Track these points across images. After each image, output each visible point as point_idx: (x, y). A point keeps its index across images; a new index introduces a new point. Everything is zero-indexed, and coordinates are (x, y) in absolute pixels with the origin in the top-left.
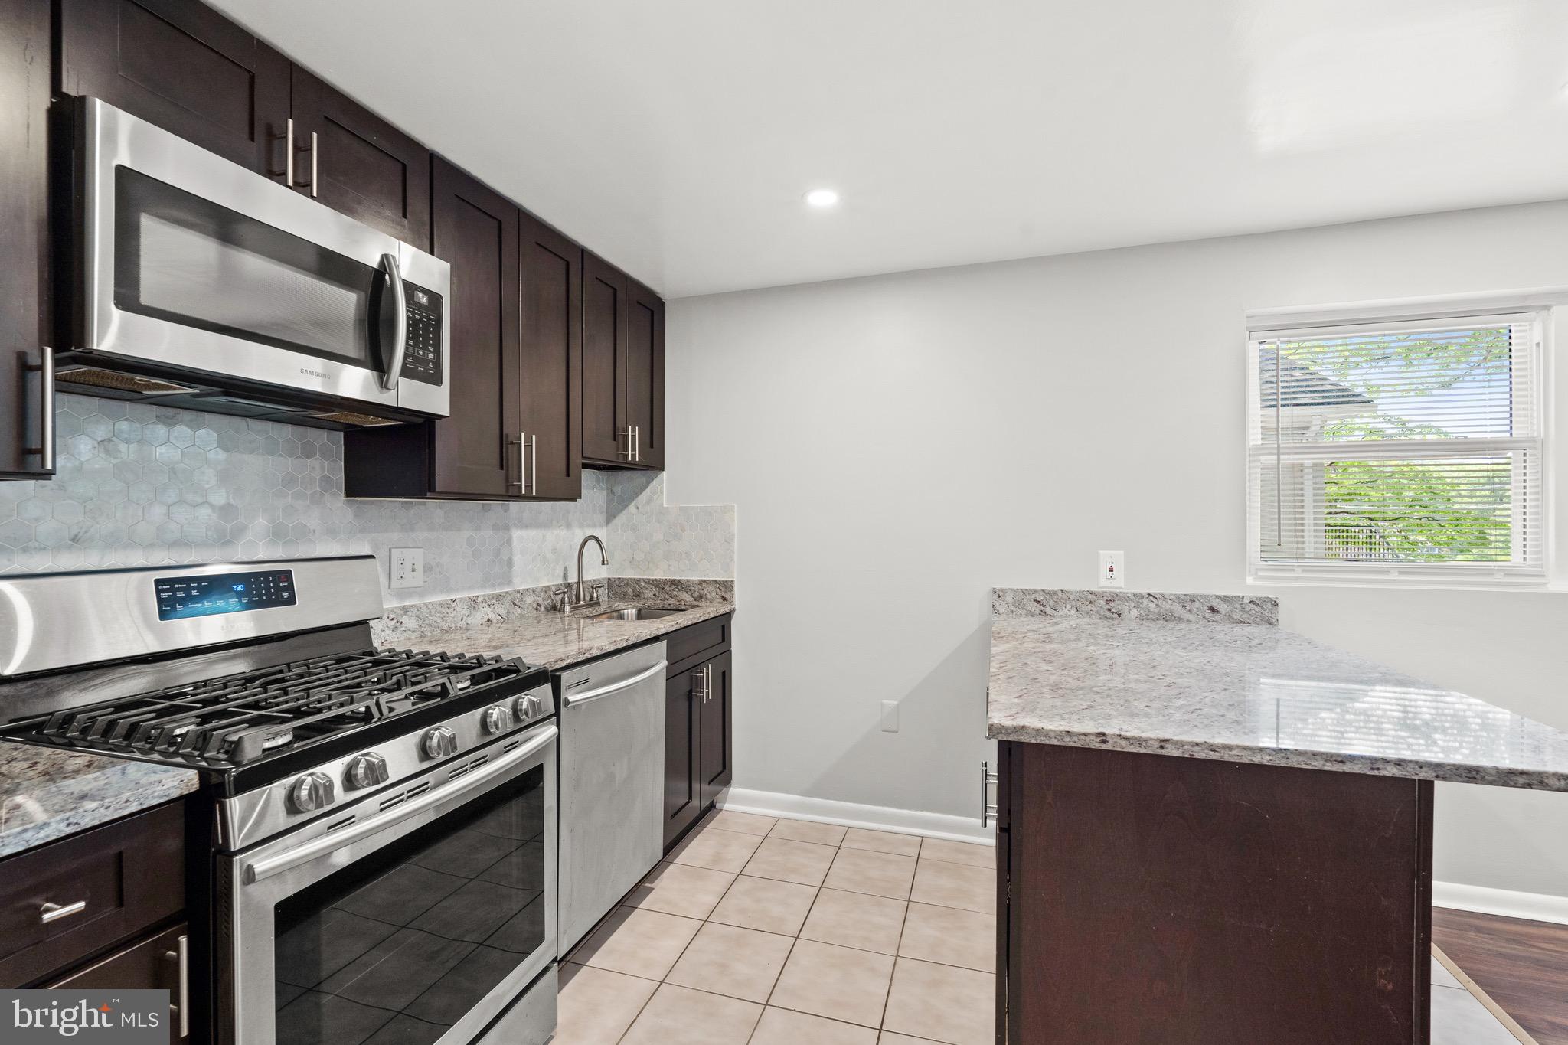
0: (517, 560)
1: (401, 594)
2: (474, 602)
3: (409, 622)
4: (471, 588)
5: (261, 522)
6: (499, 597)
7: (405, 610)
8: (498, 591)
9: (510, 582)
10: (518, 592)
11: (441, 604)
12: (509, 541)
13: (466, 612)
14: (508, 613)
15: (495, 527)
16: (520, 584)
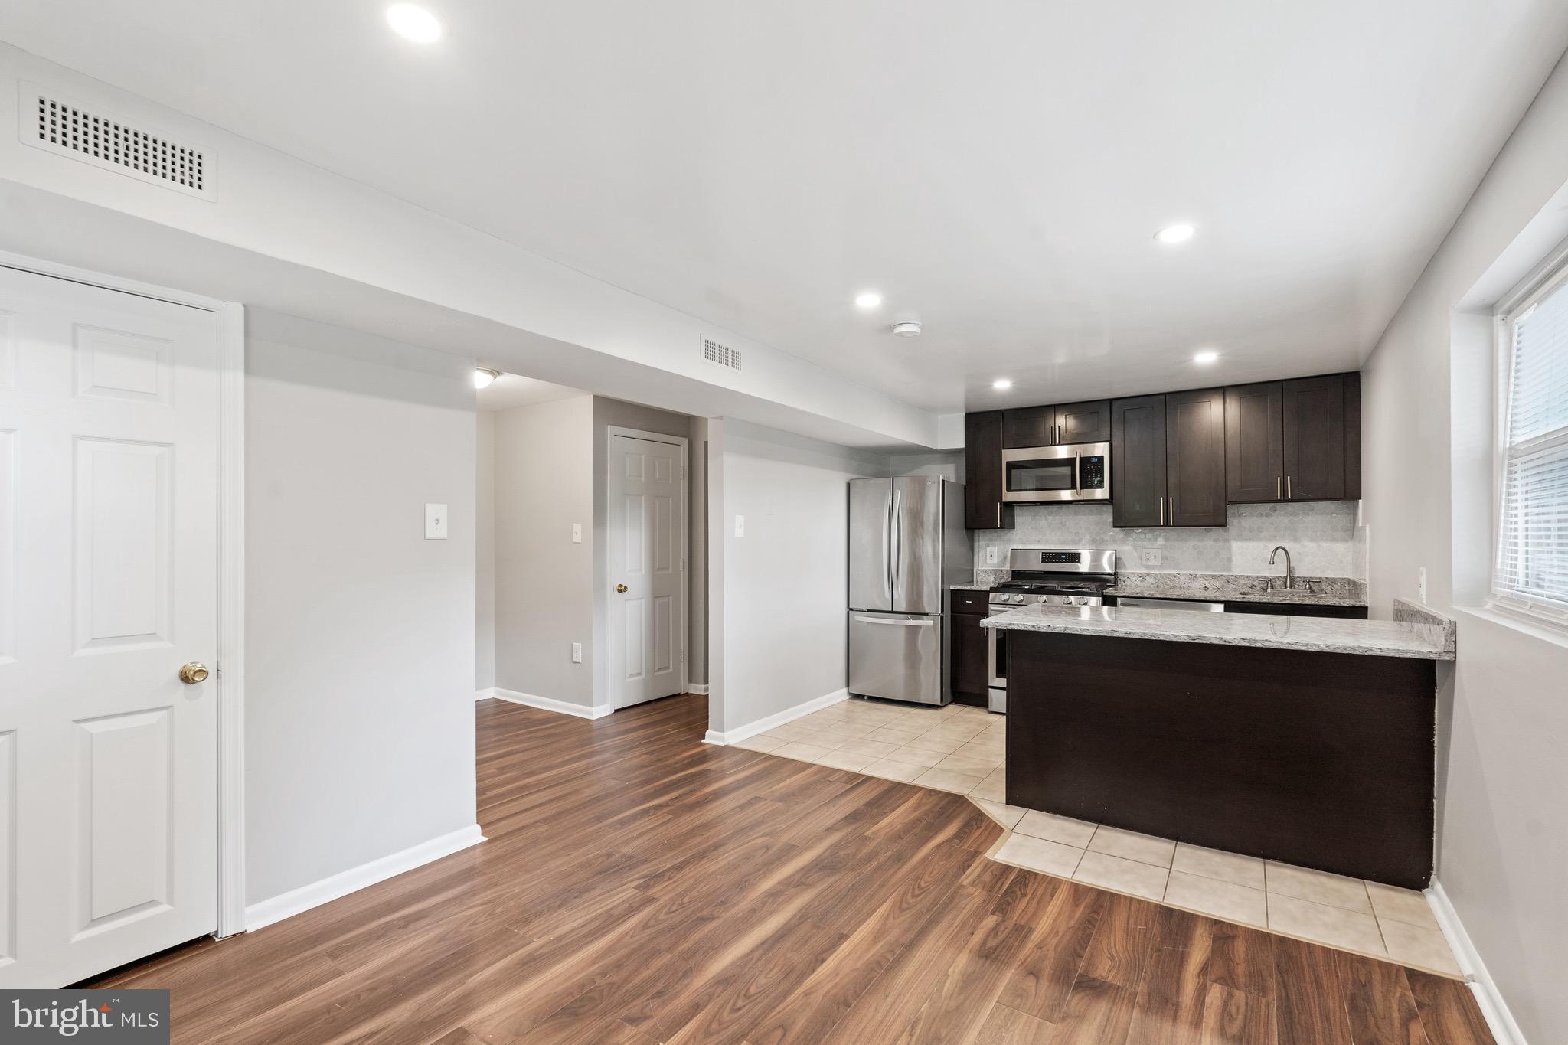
0: (1235, 558)
1: (1148, 567)
2: (1194, 577)
3: (1150, 580)
4: (1194, 570)
5: (1088, 537)
6: (1215, 577)
7: (1148, 575)
8: (1218, 574)
9: (1229, 570)
10: (1233, 576)
11: (1169, 575)
12: (1229, 549)
13: (1188, 580)
14: (1223, 586)
15: (1215, 540)
16: (1236, 572)
